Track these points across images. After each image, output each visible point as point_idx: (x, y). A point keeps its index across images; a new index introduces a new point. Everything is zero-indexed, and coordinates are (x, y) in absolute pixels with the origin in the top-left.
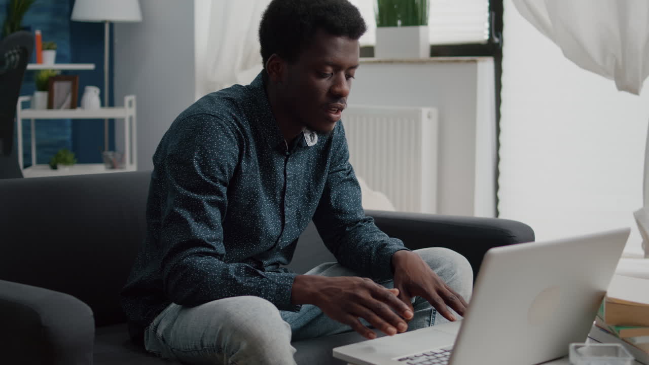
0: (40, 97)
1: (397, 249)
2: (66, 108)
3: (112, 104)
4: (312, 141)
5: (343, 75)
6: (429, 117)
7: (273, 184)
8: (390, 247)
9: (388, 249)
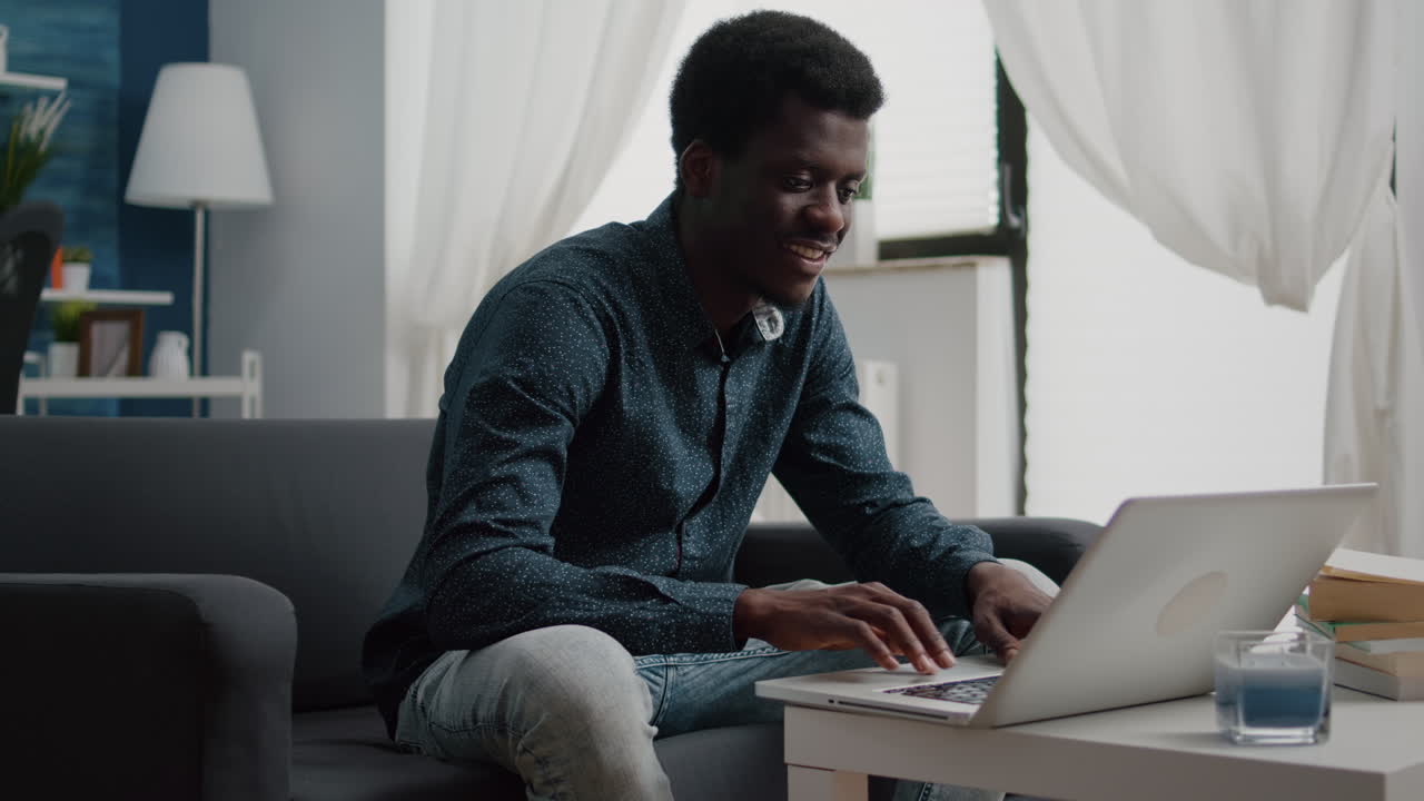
0: (63, 355)
1: (975, 560)
2: (118, 376)
3: (205, 372)
4: (772, 331)
5: (832, 187)
6: (880, 381)
7: (696, 422)
8: (962, 554)
9: (959, 558)
